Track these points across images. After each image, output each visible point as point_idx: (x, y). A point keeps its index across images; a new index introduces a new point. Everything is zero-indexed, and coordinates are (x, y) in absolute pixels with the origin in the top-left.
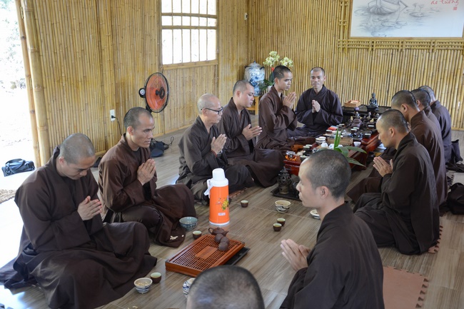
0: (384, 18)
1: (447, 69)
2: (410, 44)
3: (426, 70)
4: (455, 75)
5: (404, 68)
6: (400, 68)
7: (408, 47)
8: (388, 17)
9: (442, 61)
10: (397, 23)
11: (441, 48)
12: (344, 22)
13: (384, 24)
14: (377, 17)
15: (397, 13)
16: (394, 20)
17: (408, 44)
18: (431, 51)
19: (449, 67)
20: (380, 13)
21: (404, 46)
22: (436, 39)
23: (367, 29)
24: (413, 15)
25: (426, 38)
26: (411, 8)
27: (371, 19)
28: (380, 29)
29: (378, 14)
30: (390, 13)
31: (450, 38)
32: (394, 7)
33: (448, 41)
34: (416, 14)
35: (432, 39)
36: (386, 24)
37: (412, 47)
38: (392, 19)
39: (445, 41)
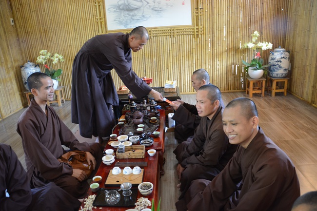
0: (132, 13)
1: (185, 49)
2: (156, 32)
3: (171, 52)
4: (191, 53)
5: (154, 51)
6: (151, 52)
7: (154, 35)
8: (136, 12)
9: (181, 43)
10: (143, 16)
11: (178, 34)
12: (101, 19)
13: (133, 18)
14: (127, 12)
15: (142, 9)
16: (141, 14)
17: (154, 32)
18: (172, 37)
19: (186, 47)
20: (128, 9)
21: (152, 34)
22: (174, 27)
23: (121, 23)
24: (154, 9)
25: (167, 27)
26: (152, 4)
27: (122, 14)
28: (131, 22)
29: (127, 10)
30: (136, 9)
31: (184, 26)
32: (139, 4)
33: (183, 28)
34: (156, 9)
35: (171, 27)
36: (135, 18)
37: (158, 35)
38: (139, 14)
39: (181, 28)
